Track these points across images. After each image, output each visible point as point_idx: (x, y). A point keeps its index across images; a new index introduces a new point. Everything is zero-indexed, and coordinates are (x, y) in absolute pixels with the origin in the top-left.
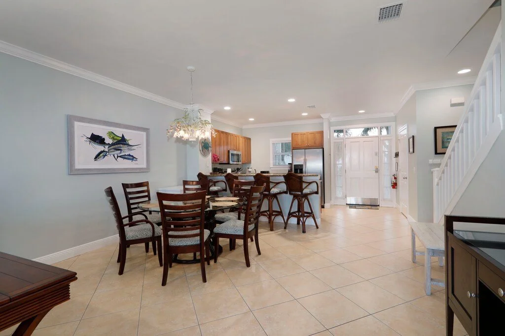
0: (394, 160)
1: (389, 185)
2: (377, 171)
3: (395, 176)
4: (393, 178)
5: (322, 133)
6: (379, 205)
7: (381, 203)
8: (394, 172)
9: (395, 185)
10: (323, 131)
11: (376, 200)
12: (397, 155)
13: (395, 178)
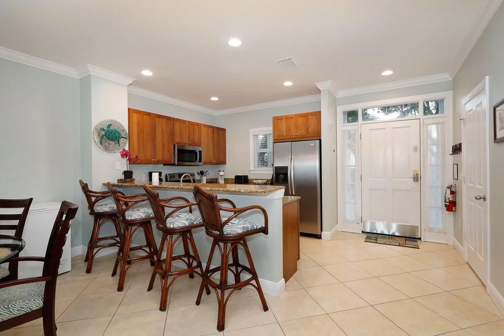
0: (450, 159)
1: (440, 203)
2: (416, 178)
3: (453, 190)
4: (449, 191)
5: (318, 114)
6: (420, 239)
7: (425, 236)
8: (450, 181)
9: (451, 206)
10: (320, 112)
11: (414, 228)
12: (457, 149)
13: (452, 193)
